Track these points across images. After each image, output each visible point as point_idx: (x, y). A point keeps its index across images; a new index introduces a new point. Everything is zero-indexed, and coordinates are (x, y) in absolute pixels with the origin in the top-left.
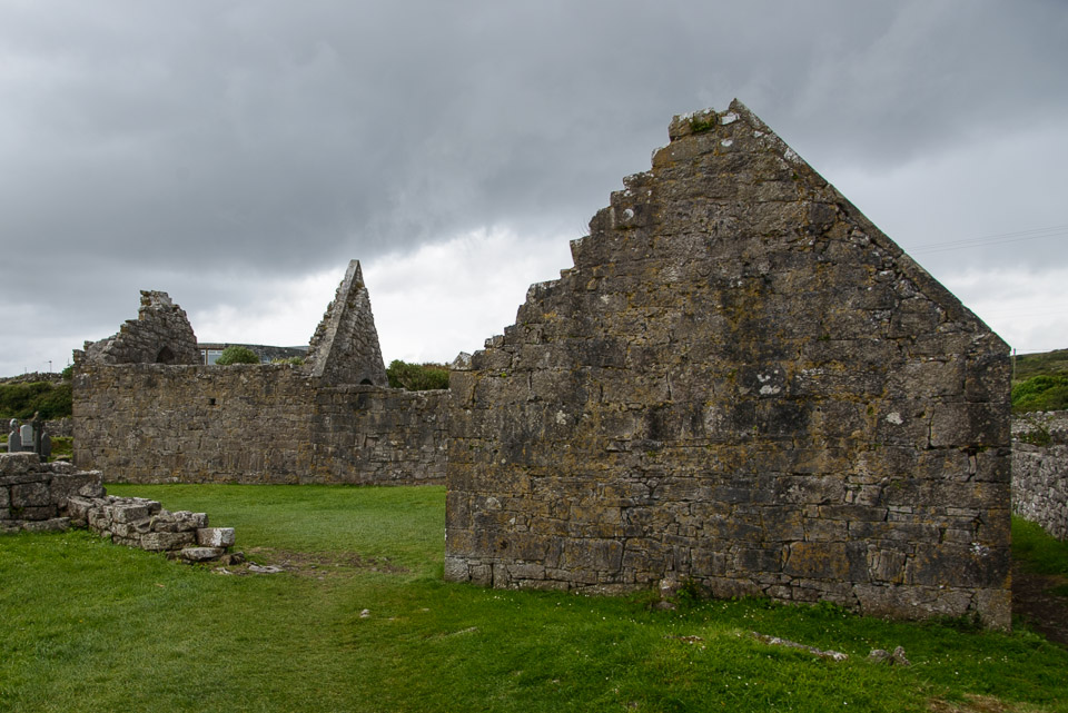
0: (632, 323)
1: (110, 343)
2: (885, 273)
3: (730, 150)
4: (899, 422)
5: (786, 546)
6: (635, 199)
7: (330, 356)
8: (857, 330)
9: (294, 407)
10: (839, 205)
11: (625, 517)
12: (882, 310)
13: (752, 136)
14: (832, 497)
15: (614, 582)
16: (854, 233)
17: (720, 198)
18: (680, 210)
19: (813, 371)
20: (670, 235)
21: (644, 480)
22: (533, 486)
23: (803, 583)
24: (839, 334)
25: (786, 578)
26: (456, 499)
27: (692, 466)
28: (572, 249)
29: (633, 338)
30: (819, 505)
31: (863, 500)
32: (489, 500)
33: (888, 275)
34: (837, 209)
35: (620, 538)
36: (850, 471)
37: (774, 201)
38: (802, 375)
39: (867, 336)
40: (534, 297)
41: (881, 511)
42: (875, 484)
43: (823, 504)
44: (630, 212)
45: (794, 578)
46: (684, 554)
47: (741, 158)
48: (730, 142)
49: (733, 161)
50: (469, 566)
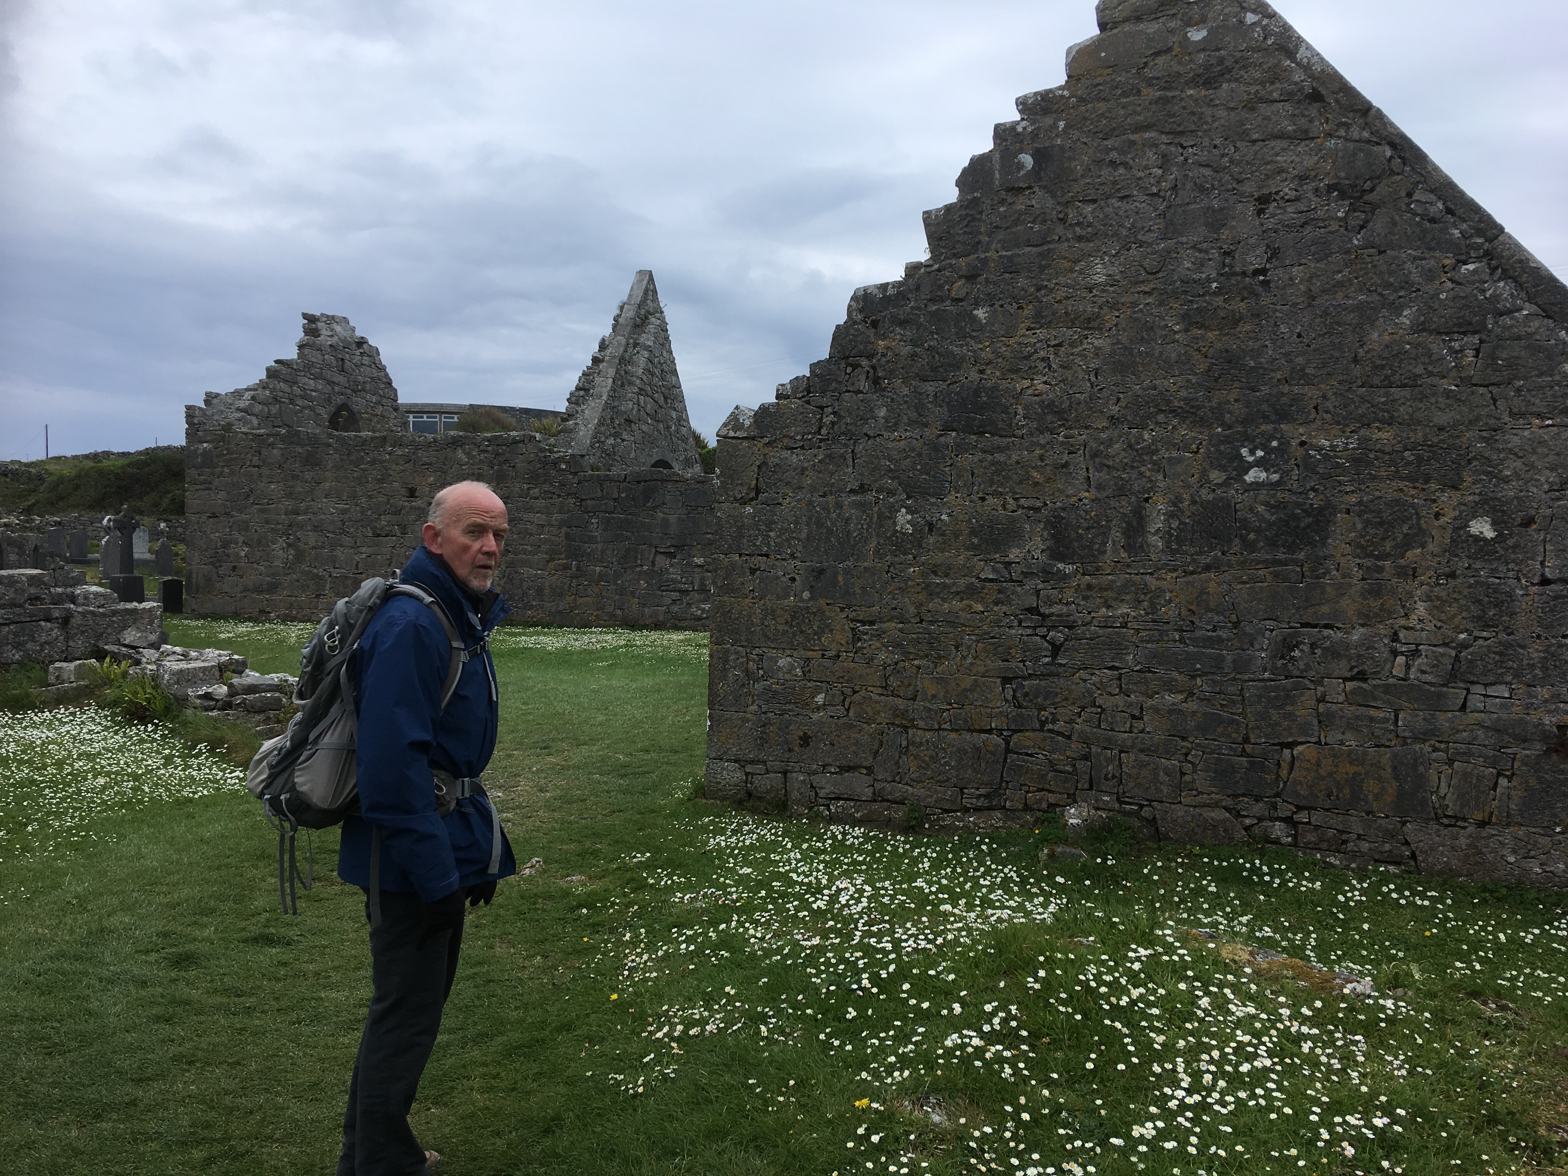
0: (1027, 358)
1: (248, 395)
2: (1471, 267)
3: (1203, 46)
4: (1490, 534)
5: (1287, 752)
6: (1035, 135)
7: (601, 423)
8: (1419, 370)
9: (541, 503)
10: (1393, 145)
11: (1009, 694)
12: (1464, 333)
13: (1241, 22)
14: (1368, 667)
15: (989, 809)
16: (1416, 197)
17: (1182, 133)
18: (1114, 155)
19: (1339, 442)
20: (1094, 201)
21: (1042, 631)
22: (856, 637)
23: (1317, 818)
24: (1387, 377)
25: (1285, 810)
26: (726, 661)
27: (1124, 609)
28: (927, 225)
29: (1026, 383)
30: (1345, 680)
31: (1423, 672)
32: (781, 663)
33: (1475, 271)
34: (1388, 153)
35: (1000, 732)
36: (1402, 622)
37: (1277, 137)
38: (1320, 449)
39: (1435, 380)
40: (861, 311)
41: (1456, 693)
42: (1445, 645)
43: (1351, 679)
44: (1027, 160)
45: (1300, 808)
46: (1109, 761)
47: (1221, 61)
48: (1204, 33)
49: (1208, 67)
50: (747, 774)
